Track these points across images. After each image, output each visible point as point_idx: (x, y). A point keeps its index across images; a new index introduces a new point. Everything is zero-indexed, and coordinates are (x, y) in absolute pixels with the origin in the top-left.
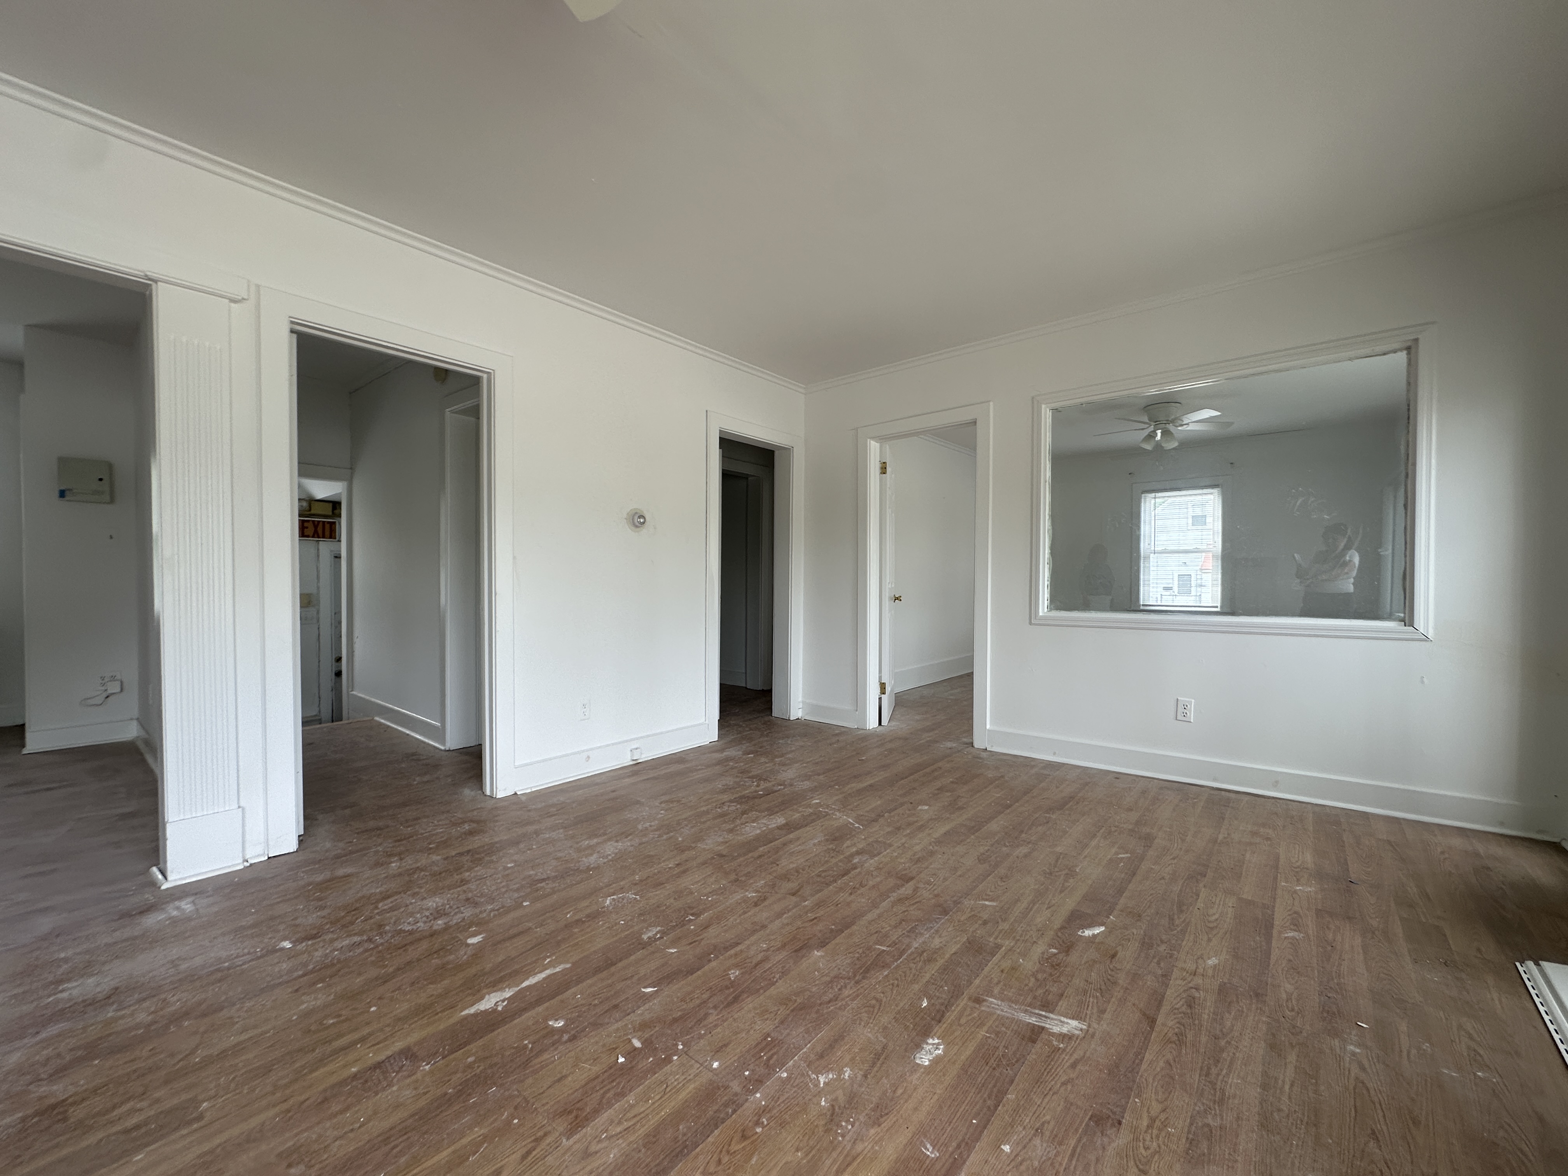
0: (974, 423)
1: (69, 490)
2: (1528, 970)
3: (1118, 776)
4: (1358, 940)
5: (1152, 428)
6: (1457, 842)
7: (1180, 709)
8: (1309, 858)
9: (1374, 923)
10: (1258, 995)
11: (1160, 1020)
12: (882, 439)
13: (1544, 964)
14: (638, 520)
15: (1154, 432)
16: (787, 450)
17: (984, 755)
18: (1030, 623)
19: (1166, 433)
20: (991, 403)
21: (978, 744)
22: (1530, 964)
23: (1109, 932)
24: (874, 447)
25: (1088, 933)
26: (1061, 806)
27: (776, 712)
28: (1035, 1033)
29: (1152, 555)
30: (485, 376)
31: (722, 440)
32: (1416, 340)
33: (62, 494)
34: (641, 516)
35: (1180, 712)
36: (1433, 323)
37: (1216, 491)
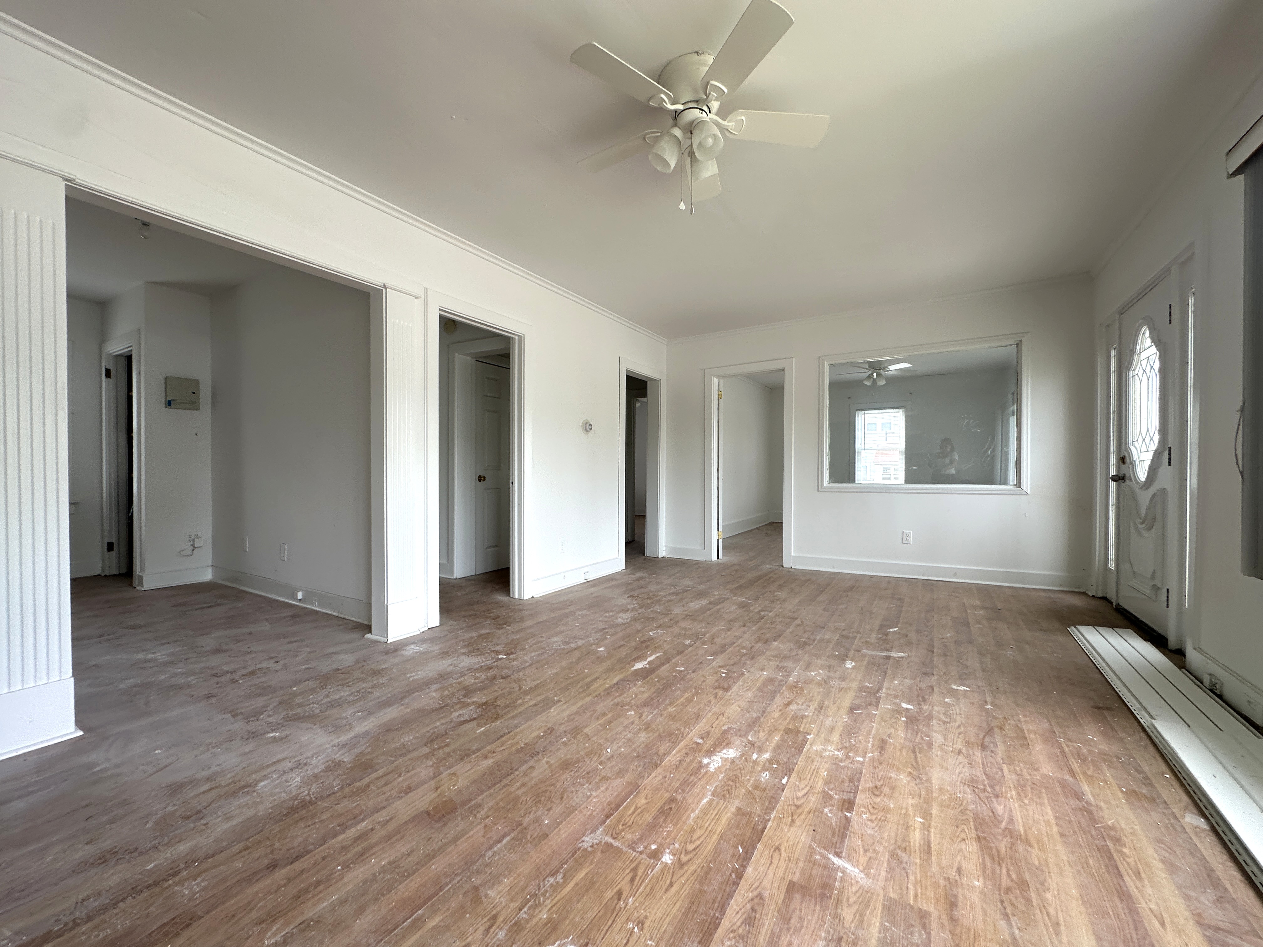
0: (783, 370)
1: (174, 400)
2: (1072, 630)
3: (872, 577)
4: (1006, 626)
5: (870, 372)
6: (1043, 594)
7: (905, 538)
8: (978, 602)
9: (1011, 621)
10: (971, 642)
11: (935, 650)
12: (718, 377)
13: (1078, 627)
14: (588, 427)
15: (872, 374)
16: (657, 382)
17: (792, 570)
18: (818, 491)
19: (879, 375)
20: (794, 359)
21: (786, 565)
22: (1073, 627)
23: (900, 628)
24: (715, 380)
25: (891, 630)
26: (852, 588)
27: (648, 554)
28: (888, 658)
29: (863, 451)
30: (517, 338)
31: (628, 377)
32: (1021, 341)
33: (169, 404)
34: (591, 425)
35: (904, 539)
36: (1028, 332)
37: (901, 411)
